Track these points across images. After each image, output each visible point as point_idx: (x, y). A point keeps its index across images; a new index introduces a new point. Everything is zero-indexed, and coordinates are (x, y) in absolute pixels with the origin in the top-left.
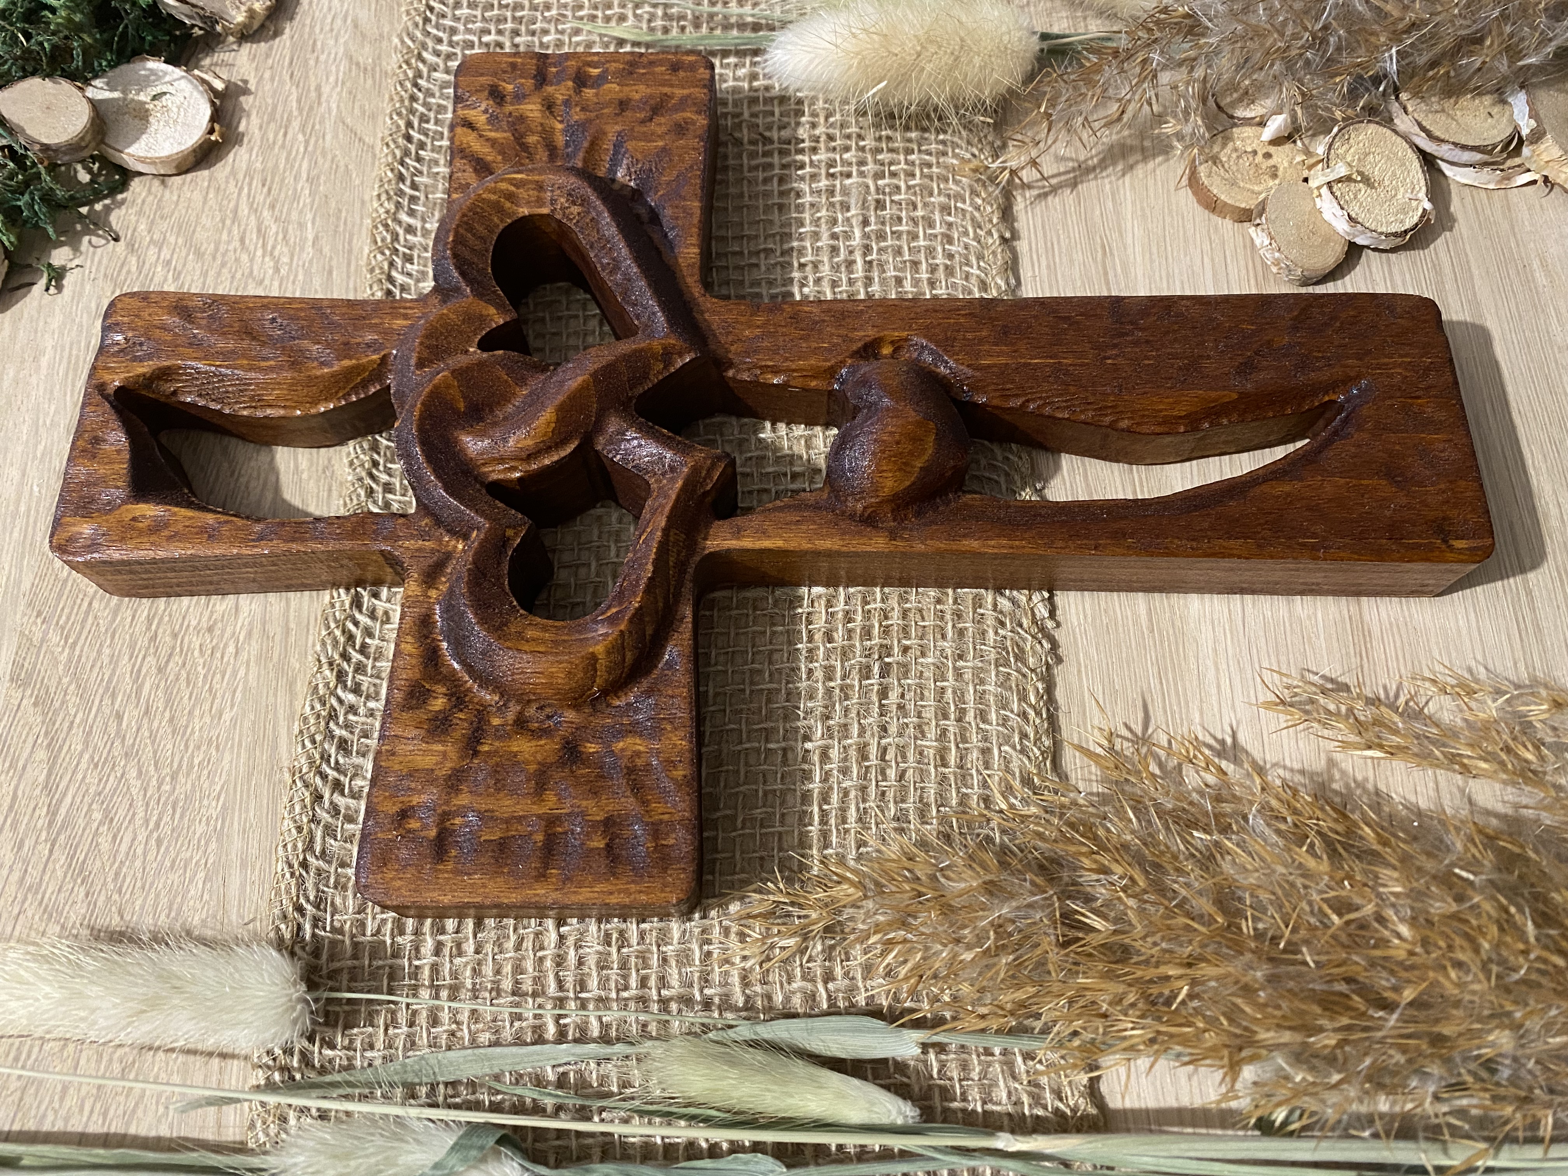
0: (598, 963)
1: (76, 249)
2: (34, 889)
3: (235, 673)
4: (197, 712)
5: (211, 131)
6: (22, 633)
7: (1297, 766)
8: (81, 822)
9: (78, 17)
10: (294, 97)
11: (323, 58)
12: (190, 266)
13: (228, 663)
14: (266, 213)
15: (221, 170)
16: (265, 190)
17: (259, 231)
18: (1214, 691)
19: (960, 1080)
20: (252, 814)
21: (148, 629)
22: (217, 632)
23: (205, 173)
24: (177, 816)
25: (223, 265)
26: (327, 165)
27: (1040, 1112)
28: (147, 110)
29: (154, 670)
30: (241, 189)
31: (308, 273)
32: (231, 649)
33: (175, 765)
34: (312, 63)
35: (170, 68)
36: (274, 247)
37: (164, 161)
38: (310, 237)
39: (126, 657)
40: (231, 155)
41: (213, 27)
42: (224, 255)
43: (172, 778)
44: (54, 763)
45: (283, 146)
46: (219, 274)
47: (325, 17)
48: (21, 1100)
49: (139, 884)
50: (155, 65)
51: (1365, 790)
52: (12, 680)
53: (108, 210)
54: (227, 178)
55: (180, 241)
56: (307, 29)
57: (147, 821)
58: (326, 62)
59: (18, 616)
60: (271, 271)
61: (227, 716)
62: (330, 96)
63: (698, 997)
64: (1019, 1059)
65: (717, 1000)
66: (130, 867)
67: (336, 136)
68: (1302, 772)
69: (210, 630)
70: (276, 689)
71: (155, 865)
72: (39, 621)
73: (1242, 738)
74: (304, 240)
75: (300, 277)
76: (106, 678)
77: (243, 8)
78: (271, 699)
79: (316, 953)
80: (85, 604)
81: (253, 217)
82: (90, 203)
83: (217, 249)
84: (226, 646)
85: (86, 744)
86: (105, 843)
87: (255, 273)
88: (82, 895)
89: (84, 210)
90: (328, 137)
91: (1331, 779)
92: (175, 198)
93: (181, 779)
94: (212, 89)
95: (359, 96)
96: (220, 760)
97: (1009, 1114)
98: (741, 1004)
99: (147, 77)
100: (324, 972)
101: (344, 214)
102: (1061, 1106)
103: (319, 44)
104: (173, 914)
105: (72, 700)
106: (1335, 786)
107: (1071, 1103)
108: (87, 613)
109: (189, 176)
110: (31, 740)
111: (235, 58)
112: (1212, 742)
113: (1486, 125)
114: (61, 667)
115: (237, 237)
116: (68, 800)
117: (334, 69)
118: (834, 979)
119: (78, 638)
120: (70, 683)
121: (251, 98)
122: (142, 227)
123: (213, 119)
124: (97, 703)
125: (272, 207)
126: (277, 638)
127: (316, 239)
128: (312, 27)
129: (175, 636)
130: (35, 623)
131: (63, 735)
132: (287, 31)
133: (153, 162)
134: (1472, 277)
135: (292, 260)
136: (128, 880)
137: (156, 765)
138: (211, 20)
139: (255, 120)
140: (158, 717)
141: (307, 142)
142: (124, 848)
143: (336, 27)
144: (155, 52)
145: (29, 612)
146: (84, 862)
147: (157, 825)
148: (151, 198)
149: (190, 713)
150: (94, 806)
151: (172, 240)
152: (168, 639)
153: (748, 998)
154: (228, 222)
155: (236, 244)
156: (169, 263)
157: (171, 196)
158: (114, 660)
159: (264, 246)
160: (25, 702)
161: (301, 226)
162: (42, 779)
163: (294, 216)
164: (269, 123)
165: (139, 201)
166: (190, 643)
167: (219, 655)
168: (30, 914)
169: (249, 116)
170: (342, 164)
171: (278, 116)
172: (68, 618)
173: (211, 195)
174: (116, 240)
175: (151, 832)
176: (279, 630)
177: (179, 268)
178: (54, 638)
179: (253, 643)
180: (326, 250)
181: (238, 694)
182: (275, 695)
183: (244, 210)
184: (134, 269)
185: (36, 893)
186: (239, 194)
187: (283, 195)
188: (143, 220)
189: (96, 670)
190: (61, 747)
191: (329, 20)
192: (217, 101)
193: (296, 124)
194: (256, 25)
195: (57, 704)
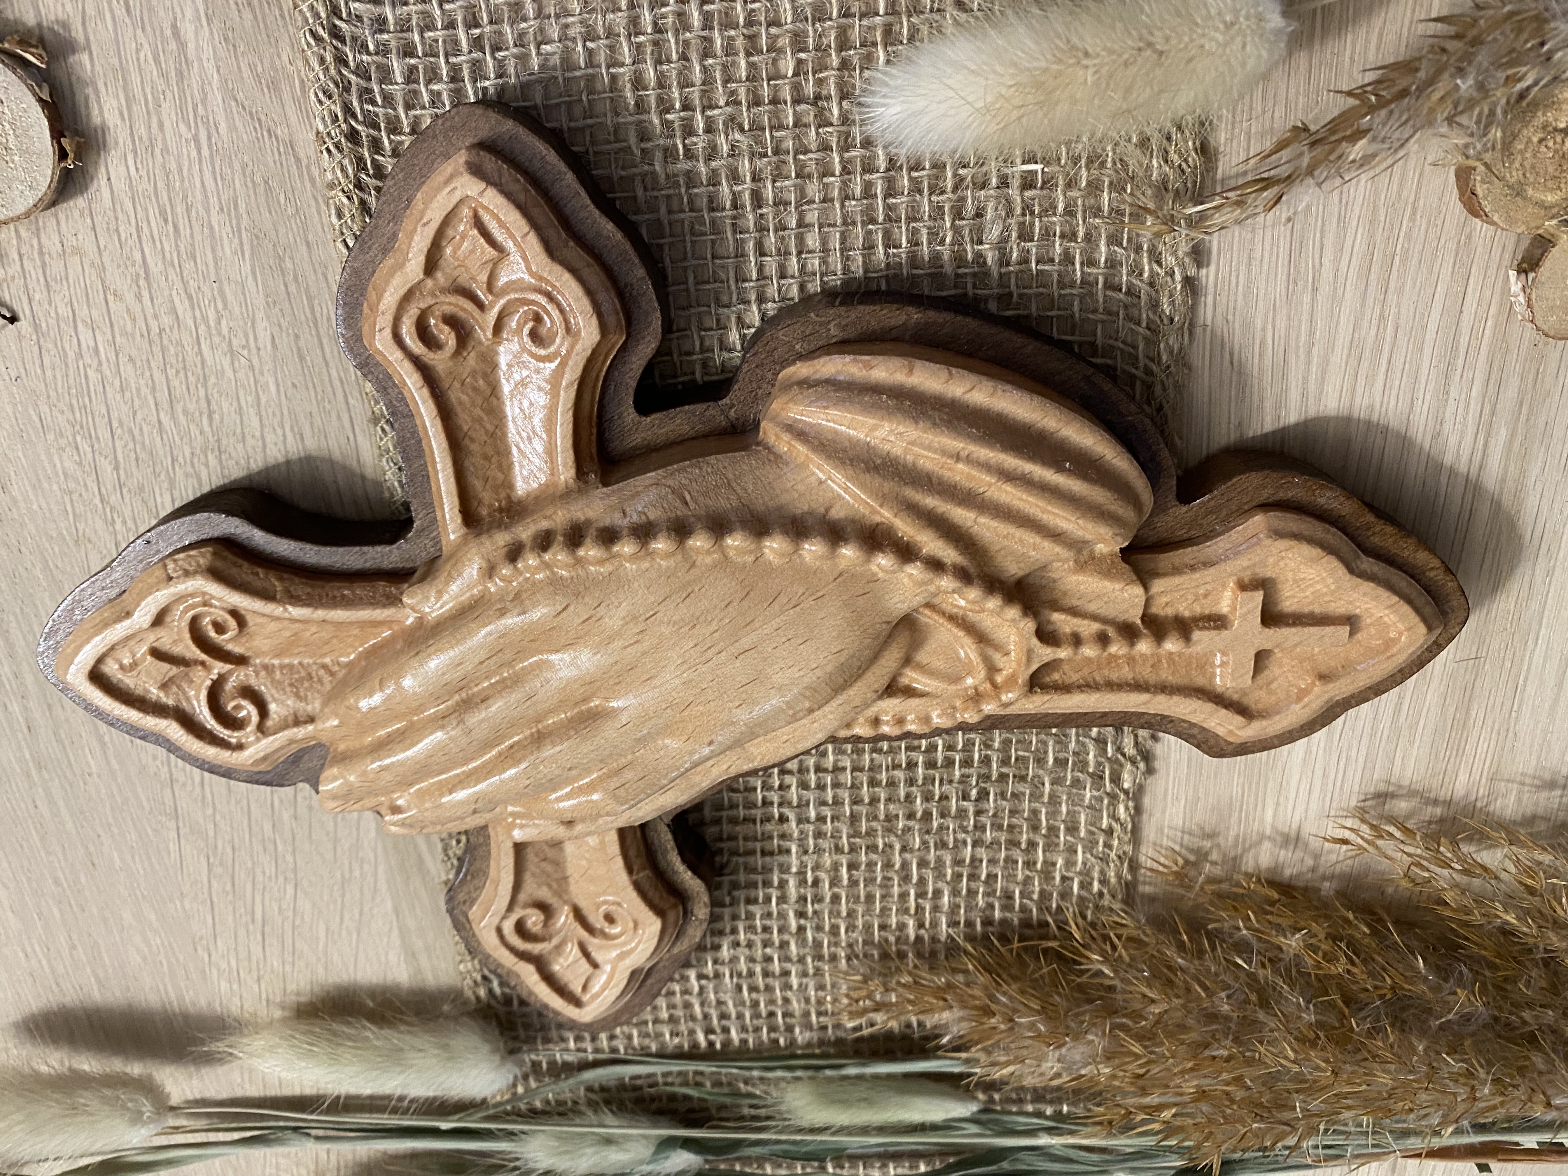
2: (263, 962)
5: (63, 155)
8: (277, 917)
10: (146, 52)
14: (186, 267)
15: (98, 195)
16: (171, 228)
17: (189, 297)
23: (80, 202)
40: (103, 170)
45: (166, 150)
62: (198, 46)
67: (232, 128)
81: (172, 276)
90: (223, 127)
92: (58, 247)
94: (32, 72)
115: (164, 309)
116: (258, 904)
121: (85, 58)
123: (57, 134)
141: (197, 139)
146: (294, 944)
151: (84, 313)
154: (142, 282)
155: (166, 321)
157: (50, 245)
164: (129, 106)
169: (96, 92)
170: (258, 179)
171: (139, 95)
173: (103, 242)
174: (13, 320)
183: (155, 265)
185: (265, 964)
186: (139, 236)
187: (198, 237)
192: (44, 90)
193: (169, 107)
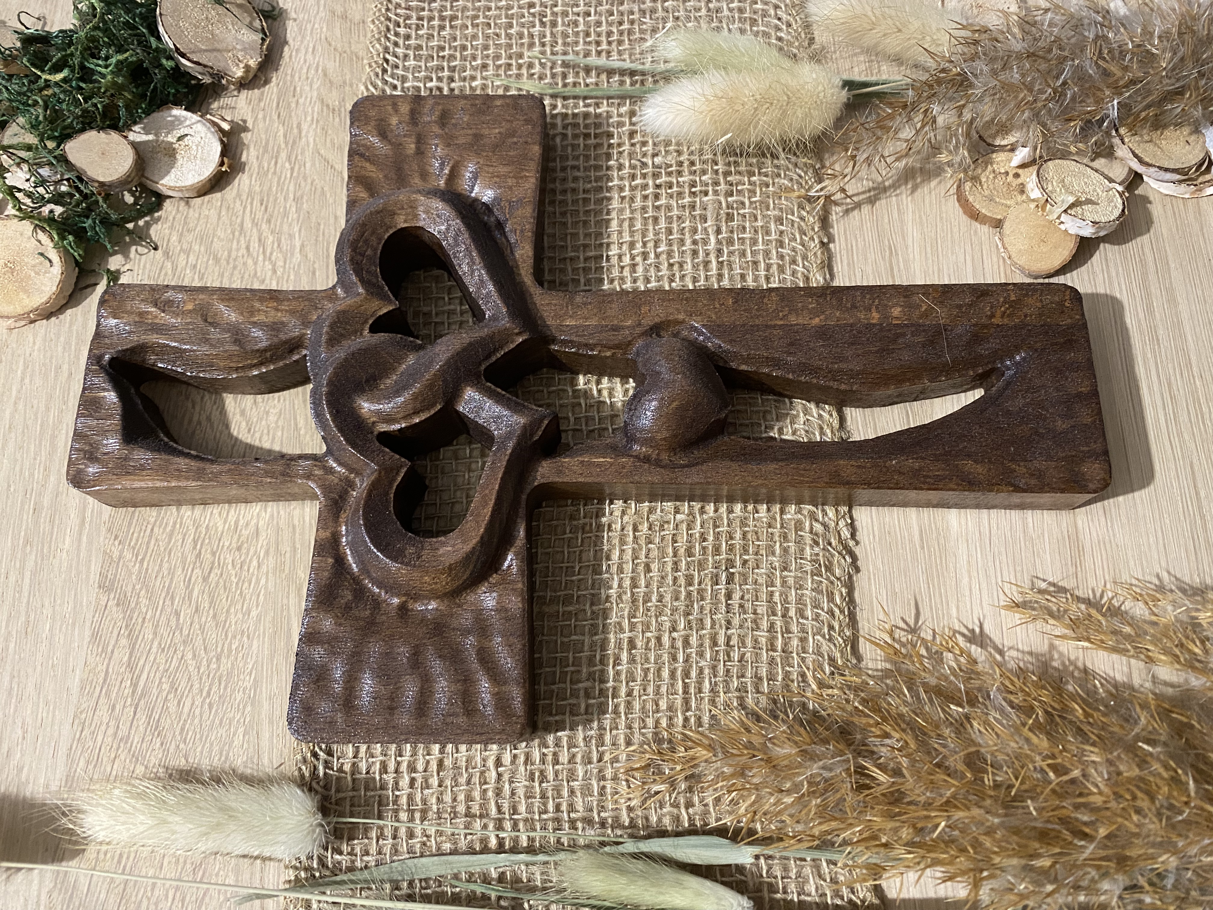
0: (525, 794)
1: (126, 256)
2: (126, 739)
3: (258, 581)
4: (232, 610)
5: (222, 164)
6: (105, 552)
7: (1026, 649)
8: (155, 691)
9: (120, 80)
10: (281, 133)
11: (301, 101)
12: (210, 270)
13: (253, 574)
14: (264, 226)
15: (230, 192)
16: (263, 208)
17: (260, 240)
18: (967, 593)
19: (782, 878)
20: (275, 685)
21: (195, 548)
22: (244, 551)
23: (218, 195)
24: (222, 686)
25: (235, 268)
26: (308, 187)
27: (839, 902)
28: (174, 149)
29: (200, 580)
30: (245, 208)
31: (297, 274)
32: (255, 563)
33: (219, 649)
34: (293, 105)
35: (189, 114)
36: (271, 254)
37: (188, 189)
38: (298, 244)
39: (180, 569)
40: (237, 181)
41: (220, 81)
42: (235, 260)
43: (217, 659)
44: (133, 648)
45: (275, 173)
46: (232, 274)
47: (301, 68)
48: (124, 890)
49: (198, 736)
50: (178, 112)
51: (1076, 667)
52: (100, 587)
53: (148, 225)
54: (235, 199)
55: (202, 249)
56: (289, 78)
57: (201, 691)
58: (304, 104)
59: (102, 539)
60: (270, 273)
61: (254, 613)
62: (308, 132)
63: (597, 820)
64: (824, 864)
65: (610, 821)
66: (191, 724)
67: (313, 164)
68: (1031, 653)
69: (239, 549)
70: (288, 593)
71: (208, 723)
72: (117, 543)
73: (987, 629)
74: (293, 247)
75: (292, 277)
76: (167, 585)
77: (242, 65)
78: (285, 601)
79: (326, 787)
80: (149, 530)
81: (255, 230)
82: (135, 219)
83: (229, 256)
84: (251, 560)
85: (155, 634)
86: (173, 708)
87: (259, 274)
88: (158, 745)
89: (130, 226)
90: (308, 165)
91: (1052, 659)
92: (197, 215)
93: (224, 660)
94: (221, 130)
95: (330, 132)
96: (250, 646)
97: (817, 903)
98: (627, 824)
99: (172, 122)
100: (333, 800)
101: (322, 227)
102: (854, 898)
103: (298, 89)
104: (223, 758)
105: (144, 601)
106: (1055, 664)
107: (861, 896)
108: (150, 537)
109: (207, 198)
110: (116, 632)
111: (236, 102)
112: (965, 632)
113: (1184, 151)
114: (134, 577)
115: (244, 246)
116: (144, 676)
117: (310, 110)
118: (693, 805)
119: (145, 555)
120: (141, 589)
121: (249, 135)
122: (174, 238)
123: (223, 154)
124: (161, 603)
125: (269, 221)
126: (288, 555)
127: (302, 246)
128: (292, 76)
129: (214, 554)
130: (113, 544)
131: (139, 628)
132: (274, 79)
133: (180, 189)
134: (1169, 269)
135: (285, 263)
136: (190, 733)
137: (205, 649)
138: (218, 76)
139: (253, 152)
140: (205, 614)
141: (292, 169)
142: (186, 710)
143: (310, 76)
144: (177, 103)
145: (109, 536)
146: (158, 720)
147: (209, 693)
148: (179, 216)
149: (228, 611)
150: (164, 680)
151: (197, 248)
152: (209, 556)
153: (632, 820)
154: (237, 233)
155: (243, 251)
156: (195, 266)
157: (193, 214)
158: (172, 572)
159: (264, 252)
160: (110, 603)
161: (291, 236)
162: (126, 659)
163: (285, 227)
164: (263, 154)
165: (171, 218)
166: (225, 559)
167: (246, 568)
168: (123, 757)
169: (248, 149)
170: (318, 187)
171: (270, 148)
172: (137, 541)
173: (223, 213)
174: (156, 249)
175: (205, 699)
176: (288, 549)
177: (202, 271)
178: (128, 555)
179: (270, 558)
180: (310, 255)
181: (262, 598)
182: (288, 597)
183: (248, 224)
184: (170, 272)
185: (126, 743)
186: (244, 212)
187: (276, 212)
188: (175, 233)
189: (159, 579)
190: (138, 637)
191: (305, 71)
192: (225, 139)
193: (283, 155)
194: (251, 75)
195: (133, 605)
